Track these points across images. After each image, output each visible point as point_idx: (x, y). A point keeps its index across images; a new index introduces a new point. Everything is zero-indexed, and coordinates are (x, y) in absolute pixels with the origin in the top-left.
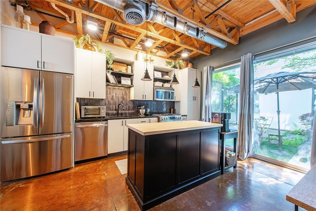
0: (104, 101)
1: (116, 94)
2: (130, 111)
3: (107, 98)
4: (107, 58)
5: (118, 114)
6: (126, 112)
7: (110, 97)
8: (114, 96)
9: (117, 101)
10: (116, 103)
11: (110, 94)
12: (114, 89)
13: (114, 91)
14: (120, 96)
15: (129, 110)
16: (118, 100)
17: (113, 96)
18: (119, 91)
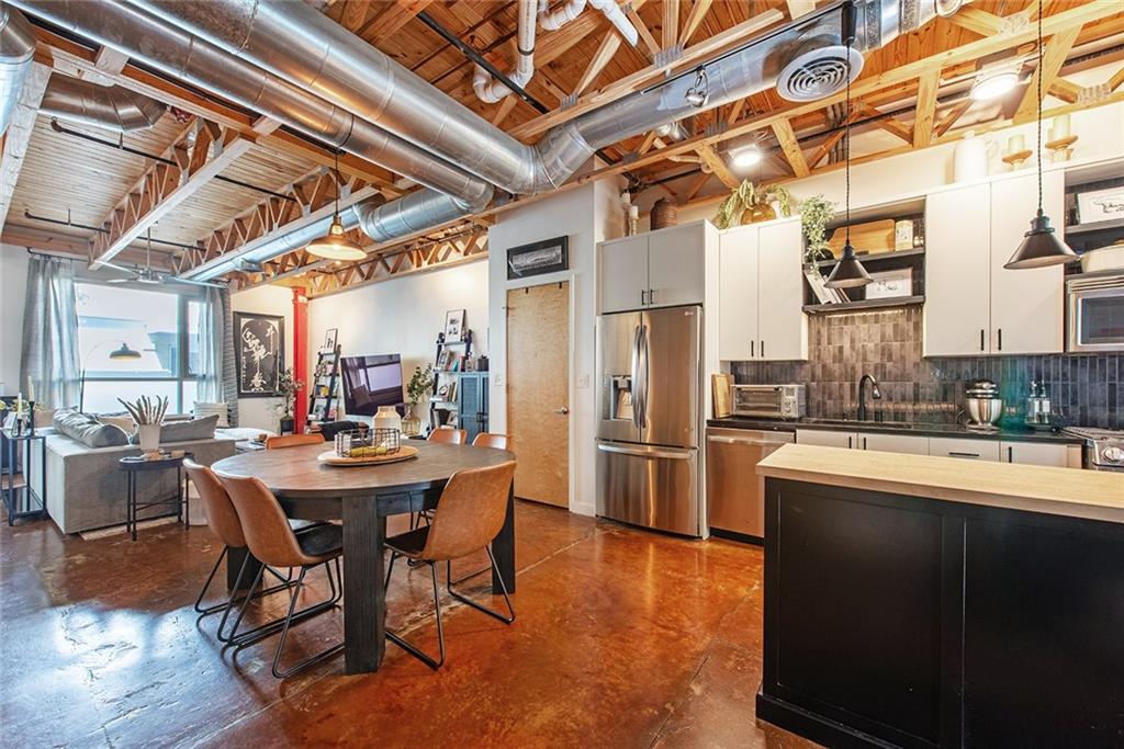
0: (808, 366)
1: (853, 341)
2: (923, 406)
3: (819, 356)
4: (804, 224)
5: (862, 413)
6: (903, 406)
7: (828, 353)
8: (847, 346)
9: (859, 367)
10: (855, 372)
11: (829, 343)
12: (846, 324)
13: (848, 328)
14: (871, 346)
15: (916, 399)
16: (865, 359)
17: (841, 348)
18: (866, 326)
